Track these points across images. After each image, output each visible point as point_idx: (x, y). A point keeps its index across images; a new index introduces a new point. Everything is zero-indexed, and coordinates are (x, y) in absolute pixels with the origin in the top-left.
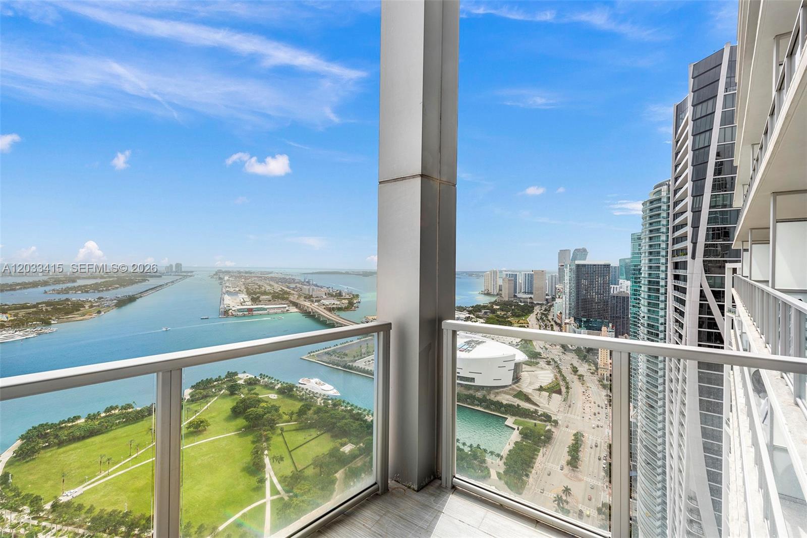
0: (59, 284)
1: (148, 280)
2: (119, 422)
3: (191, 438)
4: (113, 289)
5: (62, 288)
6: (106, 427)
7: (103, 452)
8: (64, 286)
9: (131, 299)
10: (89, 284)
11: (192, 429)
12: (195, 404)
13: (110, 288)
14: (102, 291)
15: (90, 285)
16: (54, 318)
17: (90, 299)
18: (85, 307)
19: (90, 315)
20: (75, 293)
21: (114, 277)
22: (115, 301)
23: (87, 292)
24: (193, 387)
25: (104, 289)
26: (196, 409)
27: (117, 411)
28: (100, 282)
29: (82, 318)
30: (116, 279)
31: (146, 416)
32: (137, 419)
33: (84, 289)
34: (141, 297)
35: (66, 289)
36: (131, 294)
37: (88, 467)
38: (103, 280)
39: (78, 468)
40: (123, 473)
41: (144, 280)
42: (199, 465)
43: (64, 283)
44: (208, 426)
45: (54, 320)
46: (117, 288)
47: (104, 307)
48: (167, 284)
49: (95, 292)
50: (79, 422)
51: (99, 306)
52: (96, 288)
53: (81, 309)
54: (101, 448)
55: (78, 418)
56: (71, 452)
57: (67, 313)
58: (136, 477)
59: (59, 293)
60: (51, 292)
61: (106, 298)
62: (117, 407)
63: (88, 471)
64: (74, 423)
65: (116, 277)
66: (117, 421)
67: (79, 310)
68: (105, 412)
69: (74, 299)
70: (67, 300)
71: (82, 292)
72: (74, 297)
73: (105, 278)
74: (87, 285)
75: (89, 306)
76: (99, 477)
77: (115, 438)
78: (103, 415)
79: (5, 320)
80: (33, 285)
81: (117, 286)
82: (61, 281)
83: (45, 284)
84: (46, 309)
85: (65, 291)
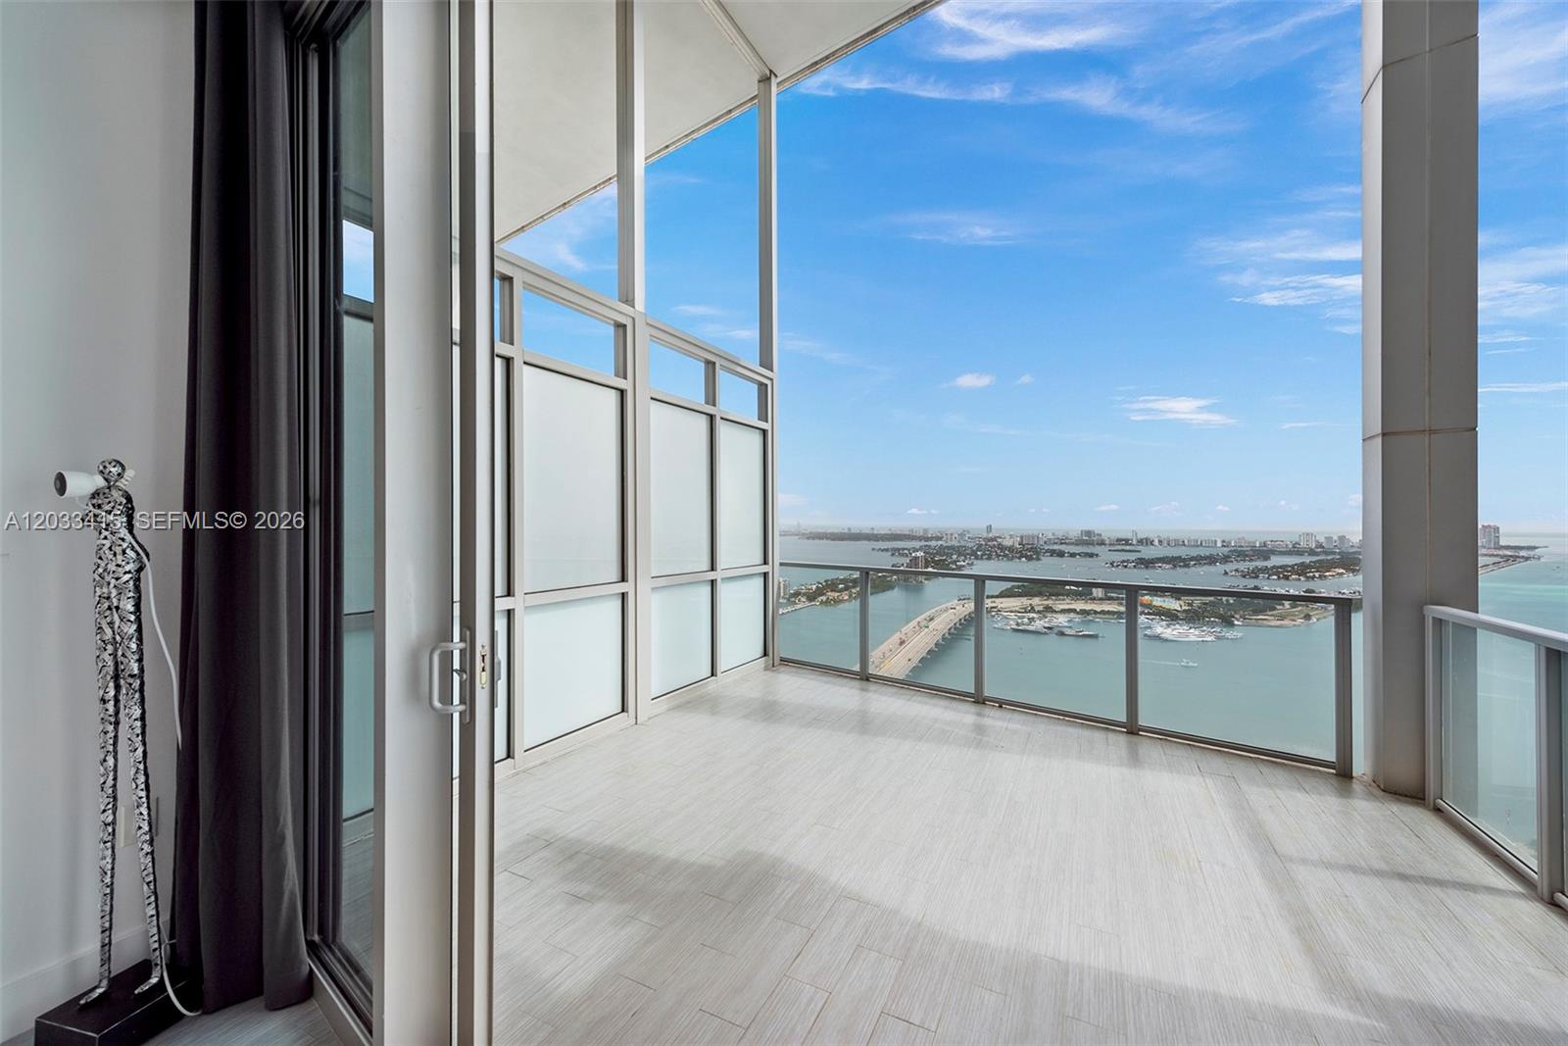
0: (1244, 561)
5: (1249, 569)
8: (1252, 565)
10: (1290, 564)
13: (1327, 574)
14: (1313, 577)
15: (1292, 566)
16: (1237, 616)
18: (1283, 605)
19: (1293, 620)
20: (1268, 578)
21: (1334, 553)
23: (1287, 578)
25: (1317, 575)
28: (1308, 561)
29: (1279, 623)
30: (1338, 557)
33: (1283, 573)
35: (1253, 570)
38: (1315, 558)
43: (1251, 560)
45: (1238, 620)
47: (1317, 609)
52: (1302, 570)
53: (1278, 607)
57: (1256, 612)
59: (1244, 577)
60: (1233, 573)
65: (1339, 554)
67: (1275, 609)
70: (1257, 589)
71: (1279, 578)
72: (1267, 586)
73: (1317, 554)
74: (1287, 566)
75: (1290, 604)
79: (1179, 609)
80: (1211, 560)
81: (1342, 571)
82: (1247, 556)
83: (1226, 559)
84: (1227, 601)
85: (1254, 574)
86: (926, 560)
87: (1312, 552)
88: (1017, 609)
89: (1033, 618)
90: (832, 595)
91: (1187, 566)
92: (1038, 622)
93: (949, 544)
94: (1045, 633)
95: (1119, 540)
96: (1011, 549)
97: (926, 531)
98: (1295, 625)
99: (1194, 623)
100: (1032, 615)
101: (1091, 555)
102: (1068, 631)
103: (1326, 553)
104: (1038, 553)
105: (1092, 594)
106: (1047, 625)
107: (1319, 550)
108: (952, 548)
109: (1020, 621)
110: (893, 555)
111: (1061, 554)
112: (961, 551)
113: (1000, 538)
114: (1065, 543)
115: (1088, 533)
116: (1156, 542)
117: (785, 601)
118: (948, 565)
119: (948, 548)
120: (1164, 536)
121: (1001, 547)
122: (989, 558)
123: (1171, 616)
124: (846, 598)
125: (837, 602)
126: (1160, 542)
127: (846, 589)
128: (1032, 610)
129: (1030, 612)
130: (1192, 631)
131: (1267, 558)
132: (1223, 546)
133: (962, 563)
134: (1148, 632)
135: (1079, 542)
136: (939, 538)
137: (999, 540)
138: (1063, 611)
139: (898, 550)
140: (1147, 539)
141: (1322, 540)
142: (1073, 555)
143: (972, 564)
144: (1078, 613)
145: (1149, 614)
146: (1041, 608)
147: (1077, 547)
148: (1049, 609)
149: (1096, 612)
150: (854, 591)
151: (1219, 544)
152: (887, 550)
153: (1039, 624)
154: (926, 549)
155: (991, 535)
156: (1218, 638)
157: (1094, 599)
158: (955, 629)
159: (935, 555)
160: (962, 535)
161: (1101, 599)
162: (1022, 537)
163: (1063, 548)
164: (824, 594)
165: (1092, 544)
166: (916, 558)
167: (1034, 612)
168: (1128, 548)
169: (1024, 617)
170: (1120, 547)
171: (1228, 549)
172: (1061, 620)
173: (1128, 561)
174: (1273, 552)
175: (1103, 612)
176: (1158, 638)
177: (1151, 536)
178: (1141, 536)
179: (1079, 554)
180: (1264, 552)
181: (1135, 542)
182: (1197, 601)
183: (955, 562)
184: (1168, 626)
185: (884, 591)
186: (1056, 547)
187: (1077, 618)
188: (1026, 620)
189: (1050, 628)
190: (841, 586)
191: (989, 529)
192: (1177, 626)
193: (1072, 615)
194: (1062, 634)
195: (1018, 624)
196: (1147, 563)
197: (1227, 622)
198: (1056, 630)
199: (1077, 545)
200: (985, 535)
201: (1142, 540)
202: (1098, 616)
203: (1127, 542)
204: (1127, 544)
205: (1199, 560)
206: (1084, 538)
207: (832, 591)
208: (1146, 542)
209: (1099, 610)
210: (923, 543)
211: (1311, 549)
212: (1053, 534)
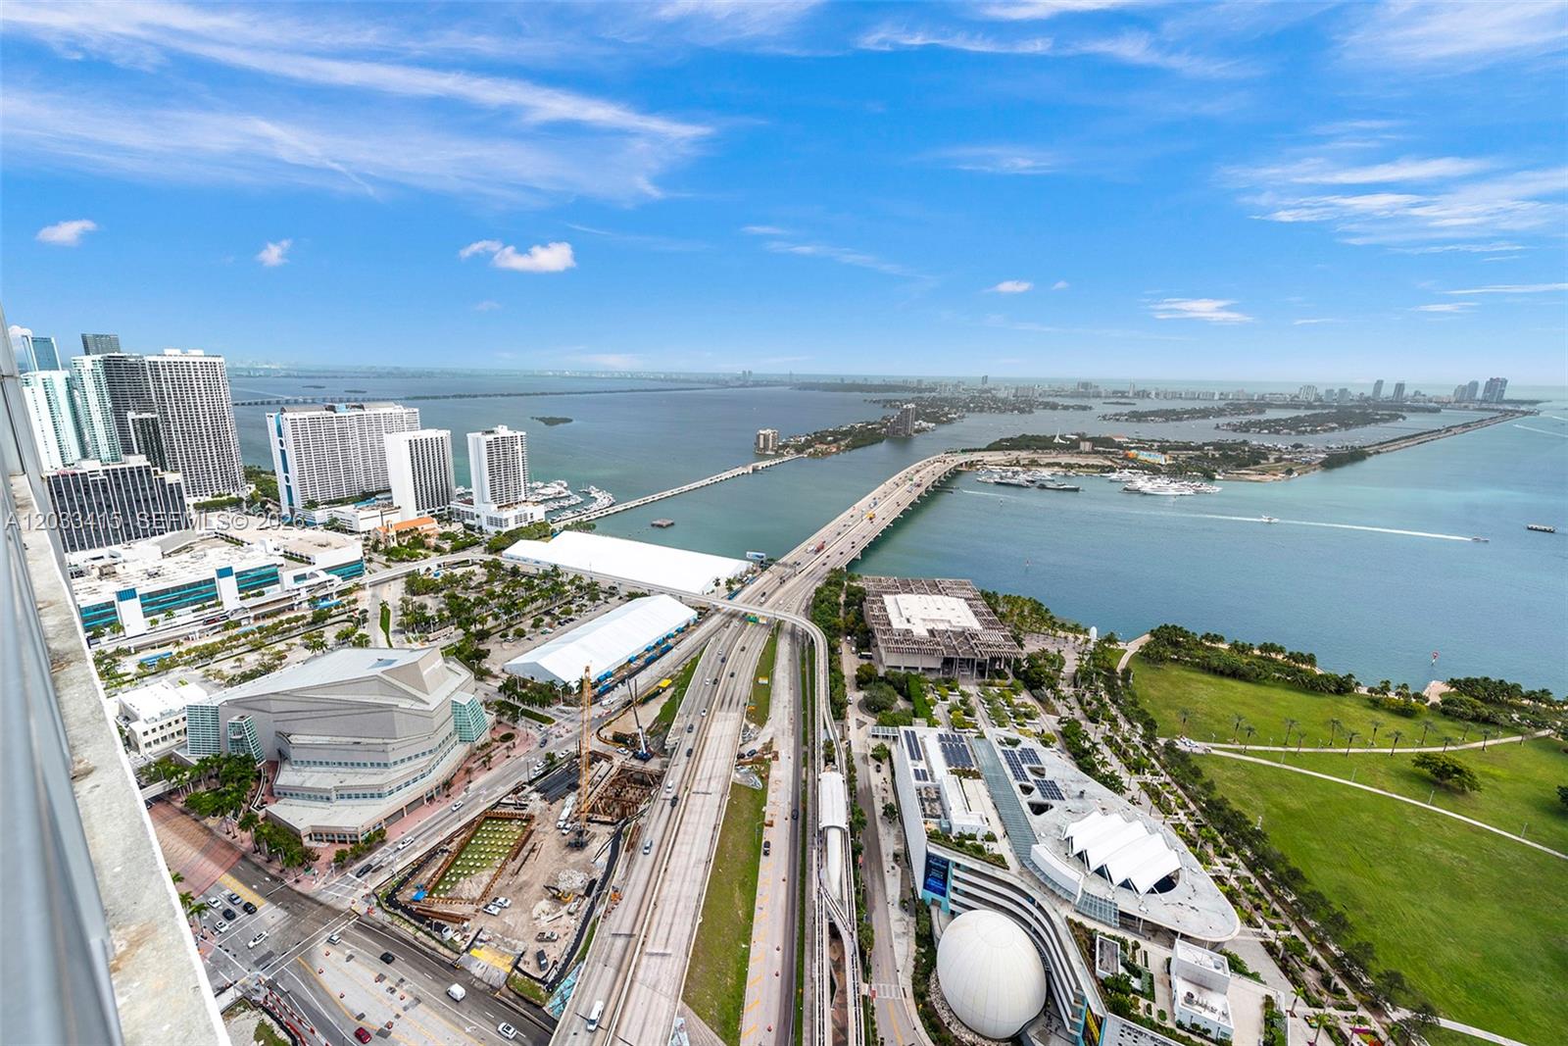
0: (1239, 414)
1: (1404, 418)
2: (1279, 678)
3: (1419, 789)
4: (1325, 431)
5: (1241, 423)
6: (1258, 676)
7: (1244, 711)
8: (1244, 419)
9: (1356, 455)
10: (1284, 418)
11: (1426, 771)
12: (1450, 724)
13: (1319, 428)
14: (1304, 432)
15: (1286, 420)
16: (1220, 471)
17: (1279, 446)
18: (1268, 459)
19: (1274, 475)
20: (1259, 432)
21: (1331, 407)
22: (1322, 456)
23: (1277, 432)
24: (1453, 683)
25: (1309, 429)
26: (1449, 734)
27: (1280, 657)
28: (1303, 415)
29: (1259, 478)
30: (1334, 411)
31: (1331, 692)
32: (1313, 688)
33: (1274, 427)
34: (1379, 453)
35: (1246, 423)
36: (1357, 444)
37: (1219, 722)
38: (1309, 412)
39: (1206, 715)
40: (1268, 766)
41: (1394, 417)
42: (1425, 856)
43: (1246, 414)
44: (1472, 788)
45: (1220, 475)
46: (1333, 429)
47: (1301, 464)
48: (1448, 430)
49: (1290, 434)
50: (1221, 646)
51: (1291, 460)
52: (1294, 425)
53: (1262, 462)
54: (1244, 704)
55: (1221, 639)
56: (1201, 685)
57: (1240, 466)
58: (1286, 787)
59: (1235, 431)
60: (1225, 427)
61: (1308, 447)
62: (1281, 650)
63: (1217, 727)
64: (1213, 645)
65: (1336, 407)
66: (1277, 675)
67: (1259, 463)
68: (1260, 649)
69: (1255, 443)
70: (1245, 443)
71: (1270, 432)
72: (1255, 440)
73: (1314, 408)
74: (1281, 420)
75: (1275, 459)
76: (1230, 746)
77: (1266, 700)
78: (1257, 652)
79: (1163, 463)
80: (1205, 414)
81: (1335, 425)
82: (1242, 409)
83: (1220, 413)
84: (1213, 455)
85: (1245, 428)
86: (917, 412)
87: (1309, 406)
88: (1003, 462)
89: (1017, 472)
90: (820, 447)
91: (1180, 419)
92: (1022, 475)
93: (944, 395)
94: (1027, 487)
95: (1115, 392)
96: (1004, 401)
97: (920, 382)
98: (1275, 480)
99: (1176, 477)
100: (1016, 469)
101: (1084, 408)
102: (1050, 485)
103: (1324, 407)
104: (1031, 406)
105: (1079, 447)
106: (1030, 479)
107: (1317, 404)
108: (945, 400)
109: (1004, 474)
110: (884, 406)
111: (1054, 407)
112: (953, 403)
113: (994, 389)
114: (1060, 395)
115: (1085, 385)
116: (1153, 395)
117: (773, 453)
118: (939, 417)
119: (941, 400)
120: (1162, 388)
121: (995, 400)
122: (981, 411)
123: (1154, 470)
124: (834, 450)
125: (825, 454)
126: (1157, 395)
127: (835, 441)
128: (1018, 463)
129: (1015, 465)
130: (1172, 485)
131: (1261, 412)
132: (1220, 399)
133: (953, 416)
134: (1129, 486)
135: (1074, 395)
136: (932, 390)
137: (993, 392)
138: (1049, 465)
139: (891, 401)
140: (1144, 391)
141: (1322, 391)
142: (1066, 408)
143: (963, 417)
144: (1062, 467)
145: (1133, 468)
146: (1026, 462)
147: (1071, 400)
148: (1034, 463)
149: (1080, 466)
150: (842, 443)
151: (1217, 397)
152: (878, 402)
153: (1022, 478)
154: (917, 401)
155: (986, 386)
156: (1197, 492)
157: (1081, 453)
158: (939, 482)
159: (927, 407)
160: (956, 386)
161: (1087, 453)
162: (1017, 389)
163: (1056, 400)
164: (813, 446)
165: (1088, 397)
166: (907, 410)
167: (1019, 465)
168: (1123, 400)
169: (1008, 471)
170: (1114, 400)
171: (1224, 403)
172: (1045, 473)
173: (1121, 415)
174: (1270, 405)
175: (1087, 466)
176: (1138, 491)
177: (1148, 388)
178: (1140, 388)
179: (1072, 407)
180: (1260, 406)
181: (1131, 395)
182: (1183, 455)
183: (946, 415)
184: (1150, 479)
185: (872, 444)
186: (1051, 399)
187: (1061, 472)
188: (1010, 474)
189: (1033, 482)
190: (829, 438)
191: (985, 379)
192: (1159, 480)
193: (1056, 469)
194: (1043, 487)
195: (1001, 478)
196: (1138, 417)
197: (1209, 478)
198: (1038, 484)
199: (1072, 397)
200: (980, 386)
201: (1139, 392)
202: (1082, 469)
203: (1123, 394)
204: (1123, 397)
205: (1194, 414)
206: (1081, 390)
207: (821, 443)
208: (1143, 394)
209: (1083, 464)
210: (916, 395)
211: (1309, 403)
212: (1050, 386)
